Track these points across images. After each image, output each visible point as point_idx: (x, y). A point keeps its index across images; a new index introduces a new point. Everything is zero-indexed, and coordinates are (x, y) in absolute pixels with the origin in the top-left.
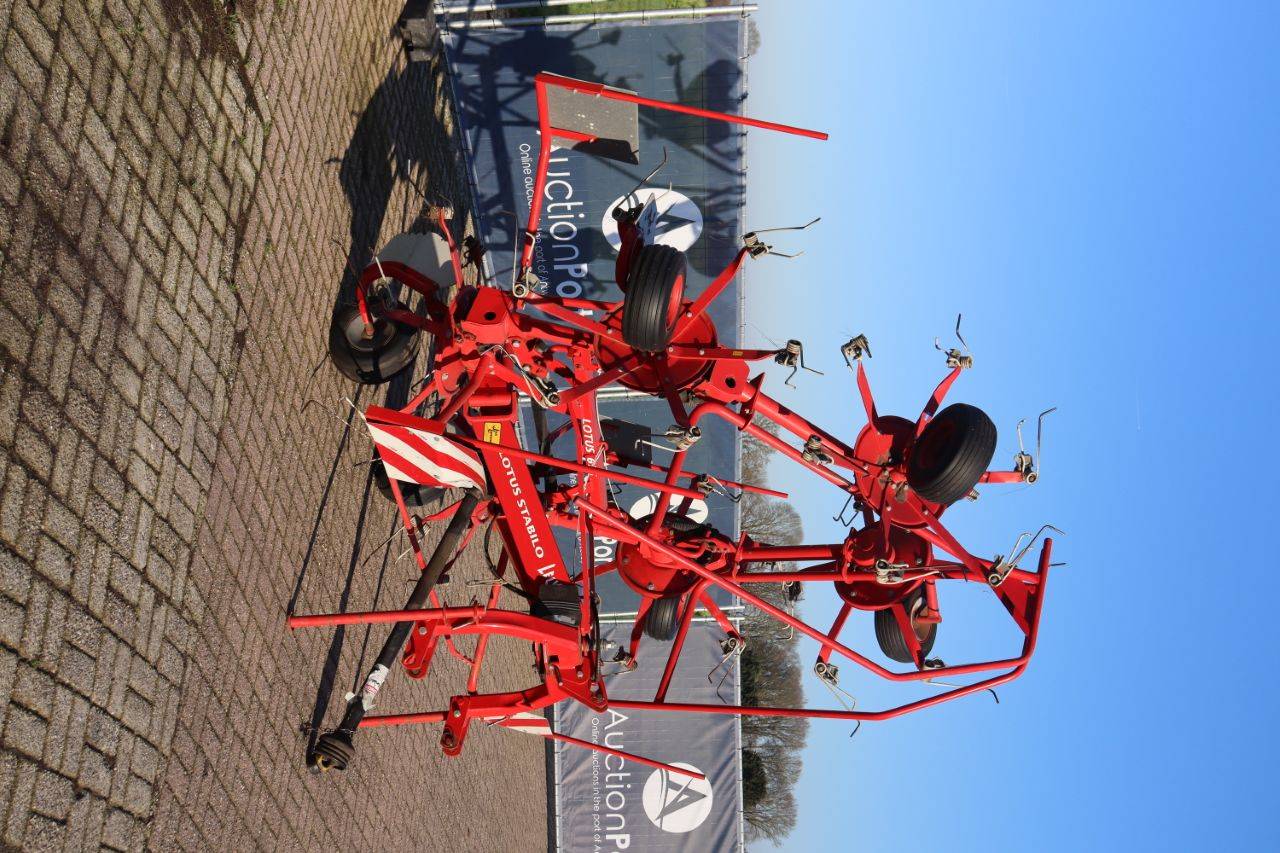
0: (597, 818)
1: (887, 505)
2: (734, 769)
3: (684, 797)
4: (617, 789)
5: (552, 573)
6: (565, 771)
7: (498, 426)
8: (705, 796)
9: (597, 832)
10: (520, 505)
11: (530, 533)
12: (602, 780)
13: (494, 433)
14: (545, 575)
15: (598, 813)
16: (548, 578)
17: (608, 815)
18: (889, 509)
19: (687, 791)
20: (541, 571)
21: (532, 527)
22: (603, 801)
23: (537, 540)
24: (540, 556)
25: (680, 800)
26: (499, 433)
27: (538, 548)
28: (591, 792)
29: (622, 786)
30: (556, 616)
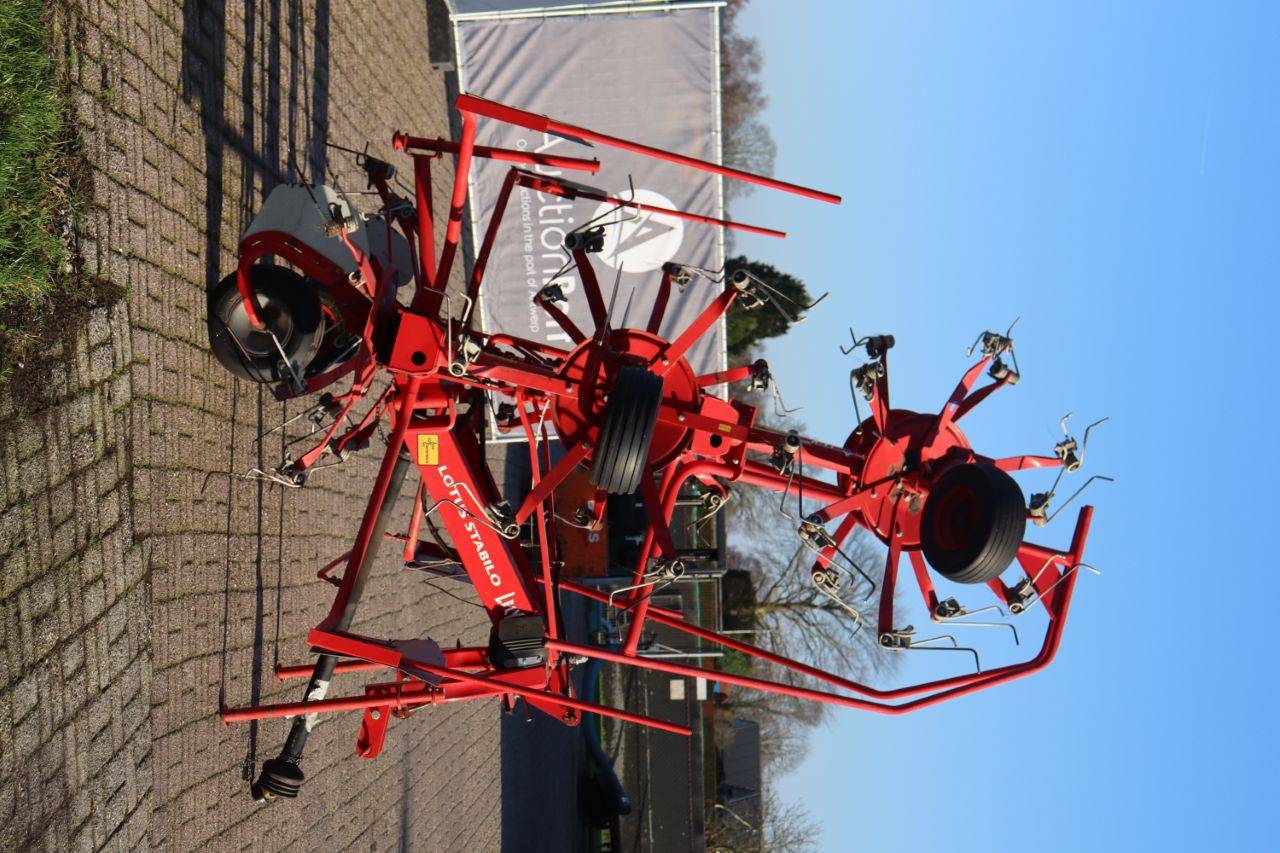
0: (529, 260)
1: (898, 531)
2: (711, 195)
3: (645, 230)
4: (557, 225)
5: (512, 602)
6: (484, 208)
7: (435, 438)
8: (671, 228)
9: (530, 276)
10: (469, 529)
11: (483, 559)
12: (534, 214)
13: (430, 447)
14: (504, 605)
15: (531, 253)
16: (507, 607)
17: (545, 256)
18: (900, 535)
19: (648, 223)
20: (498, 600)
21: (485, 553)
22: (537, 240)
23: (492, 567)
24: (497, 584)
25: (638, 235)
26: (436, 447)
27: (493, 576)
28: (521, 229)
29: (562, 221)
30: (520, 660)
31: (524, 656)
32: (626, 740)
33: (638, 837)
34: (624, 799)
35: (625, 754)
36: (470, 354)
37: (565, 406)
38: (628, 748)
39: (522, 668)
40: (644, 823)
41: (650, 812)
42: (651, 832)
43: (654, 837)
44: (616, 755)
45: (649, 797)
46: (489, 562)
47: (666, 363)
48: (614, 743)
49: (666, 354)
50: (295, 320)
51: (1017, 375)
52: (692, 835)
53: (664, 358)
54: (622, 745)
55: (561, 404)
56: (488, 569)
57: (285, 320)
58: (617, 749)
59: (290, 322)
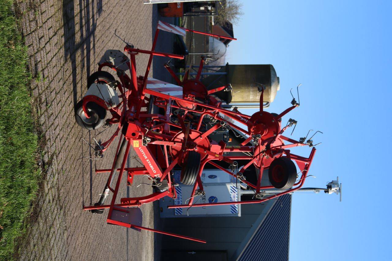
5: (159, 176)
7: (138, 142)
13: (137, 144)
20: (155, 176)
24: (155, 172)
27: (154, 171)
30: (161, 191)
31: (162, 190)
32: (187, 20)
33: (190, 46)
34: (186, 51)
35: (187, 24)
36: (148, 141)
37: (174, 148)
38: (188, 22)
39: (162, 193)
40: (192, 43)
41: (194, 40)
42: (194, 45)
43: (195, 46)
44: (184, 24)
45: (194, 35)
46: (153, 168)
47: (201, 138)
48: (184, 21)
49: (202, 136)
50: (99, 115)
51: (299, 104)
52: (205, 45)
53: (201, 137)
54: (186, 21)
55: (173, 147)
56: (152, 169)
57: (96, 115)
58: (185, 22)
59: (97, 116)
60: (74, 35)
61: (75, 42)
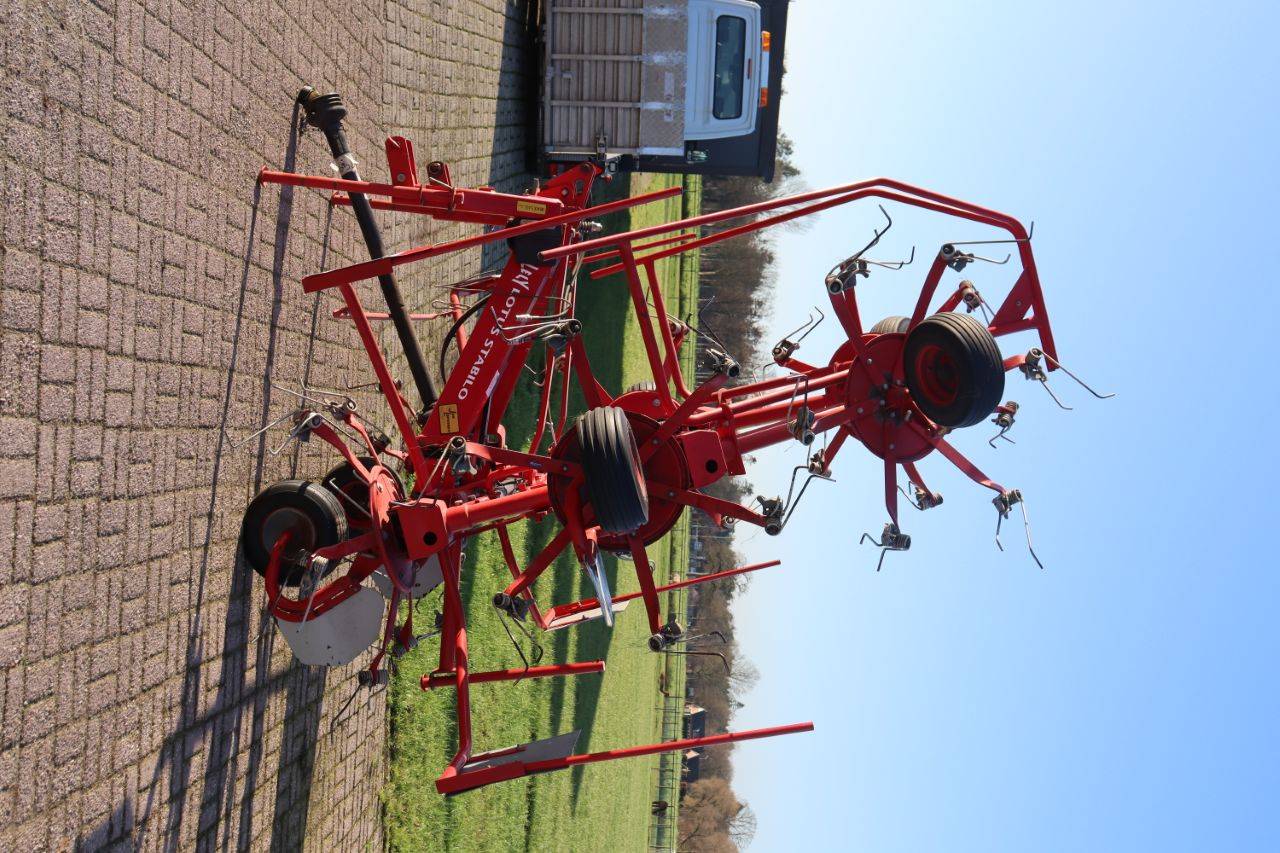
60: (289, 720)
61: (288, 698)
